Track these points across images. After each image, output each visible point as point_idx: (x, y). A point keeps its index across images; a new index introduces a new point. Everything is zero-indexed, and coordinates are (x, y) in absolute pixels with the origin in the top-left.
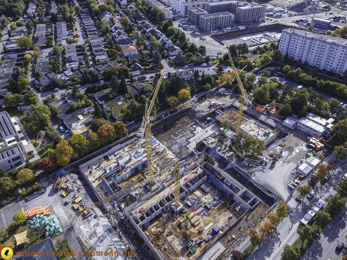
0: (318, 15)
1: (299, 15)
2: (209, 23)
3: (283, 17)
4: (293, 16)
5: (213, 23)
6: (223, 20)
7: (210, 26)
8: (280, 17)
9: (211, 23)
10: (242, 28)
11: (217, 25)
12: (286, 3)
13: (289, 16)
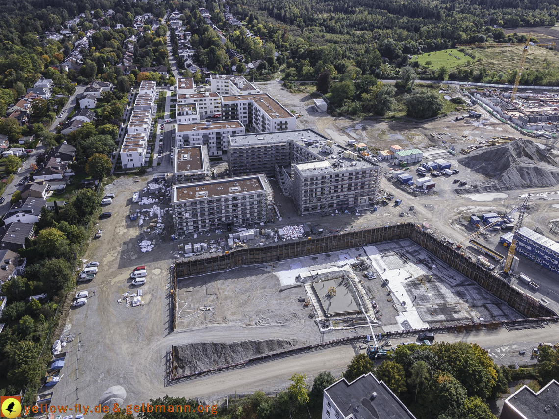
0: (545, 195)
1: (487, 189)
2: (187, 215)
3: (436, 193)
4: (468, 191)
5: (203, 214)
6: (235, 206)
7: (195, 222)
8: (428, 194)
9: (194, 215)
10: (292, 233)
11: (220, 219)
12: (466, 133)
13: (457, 191)
